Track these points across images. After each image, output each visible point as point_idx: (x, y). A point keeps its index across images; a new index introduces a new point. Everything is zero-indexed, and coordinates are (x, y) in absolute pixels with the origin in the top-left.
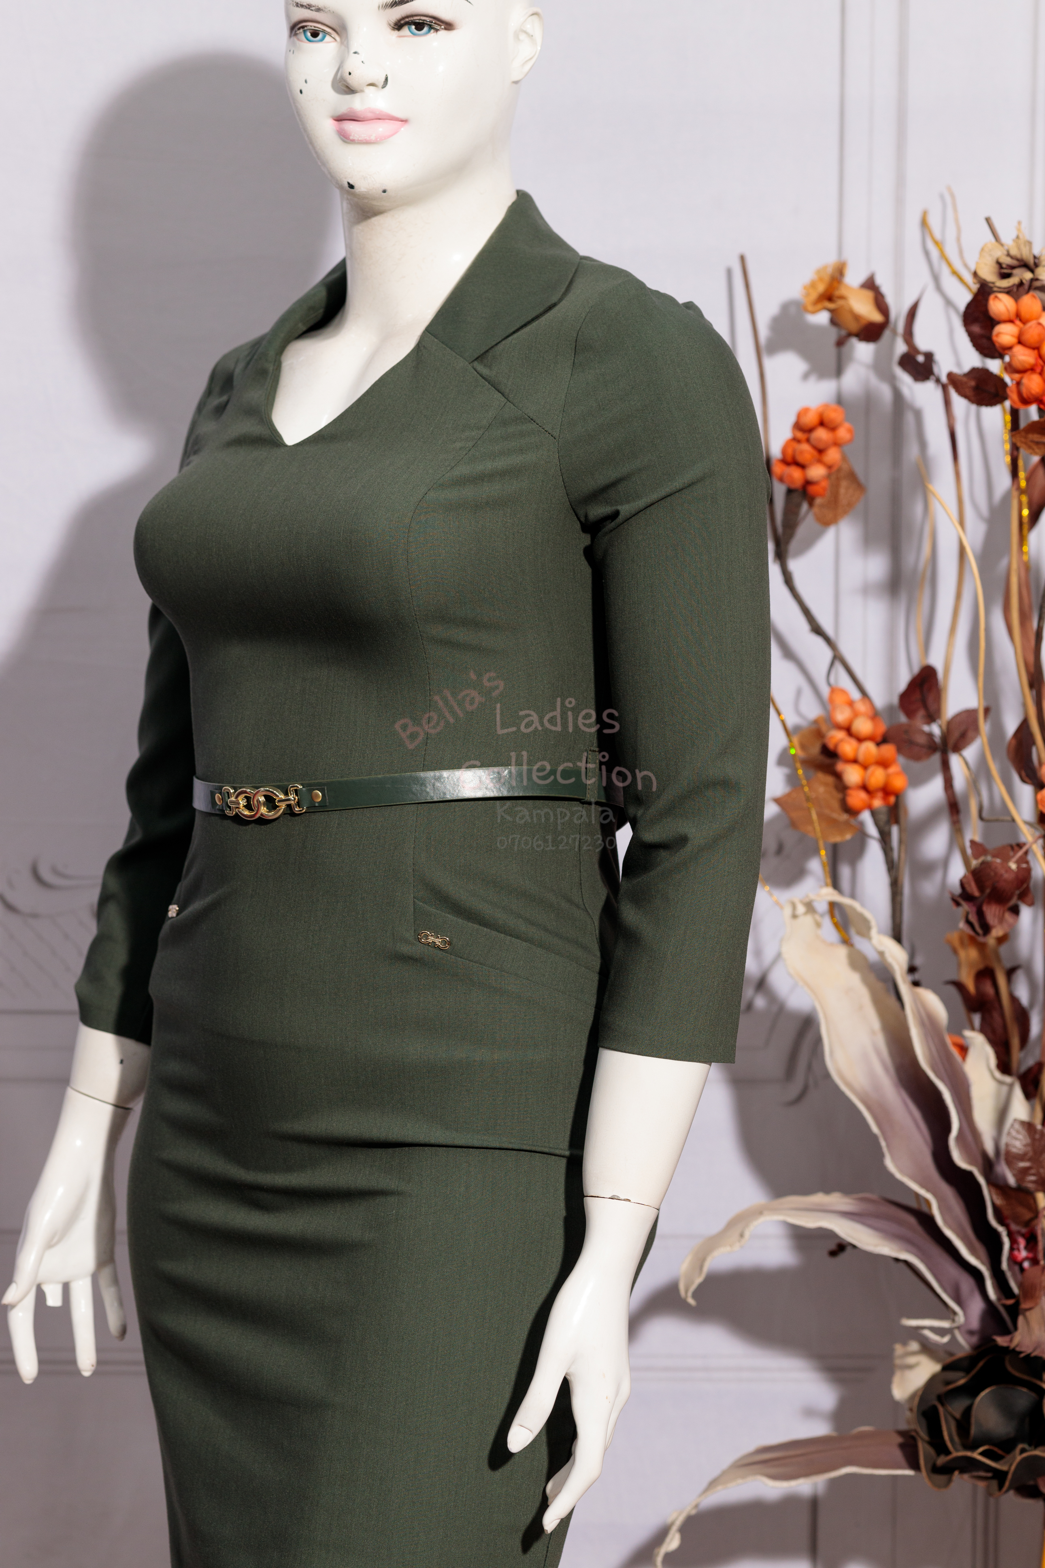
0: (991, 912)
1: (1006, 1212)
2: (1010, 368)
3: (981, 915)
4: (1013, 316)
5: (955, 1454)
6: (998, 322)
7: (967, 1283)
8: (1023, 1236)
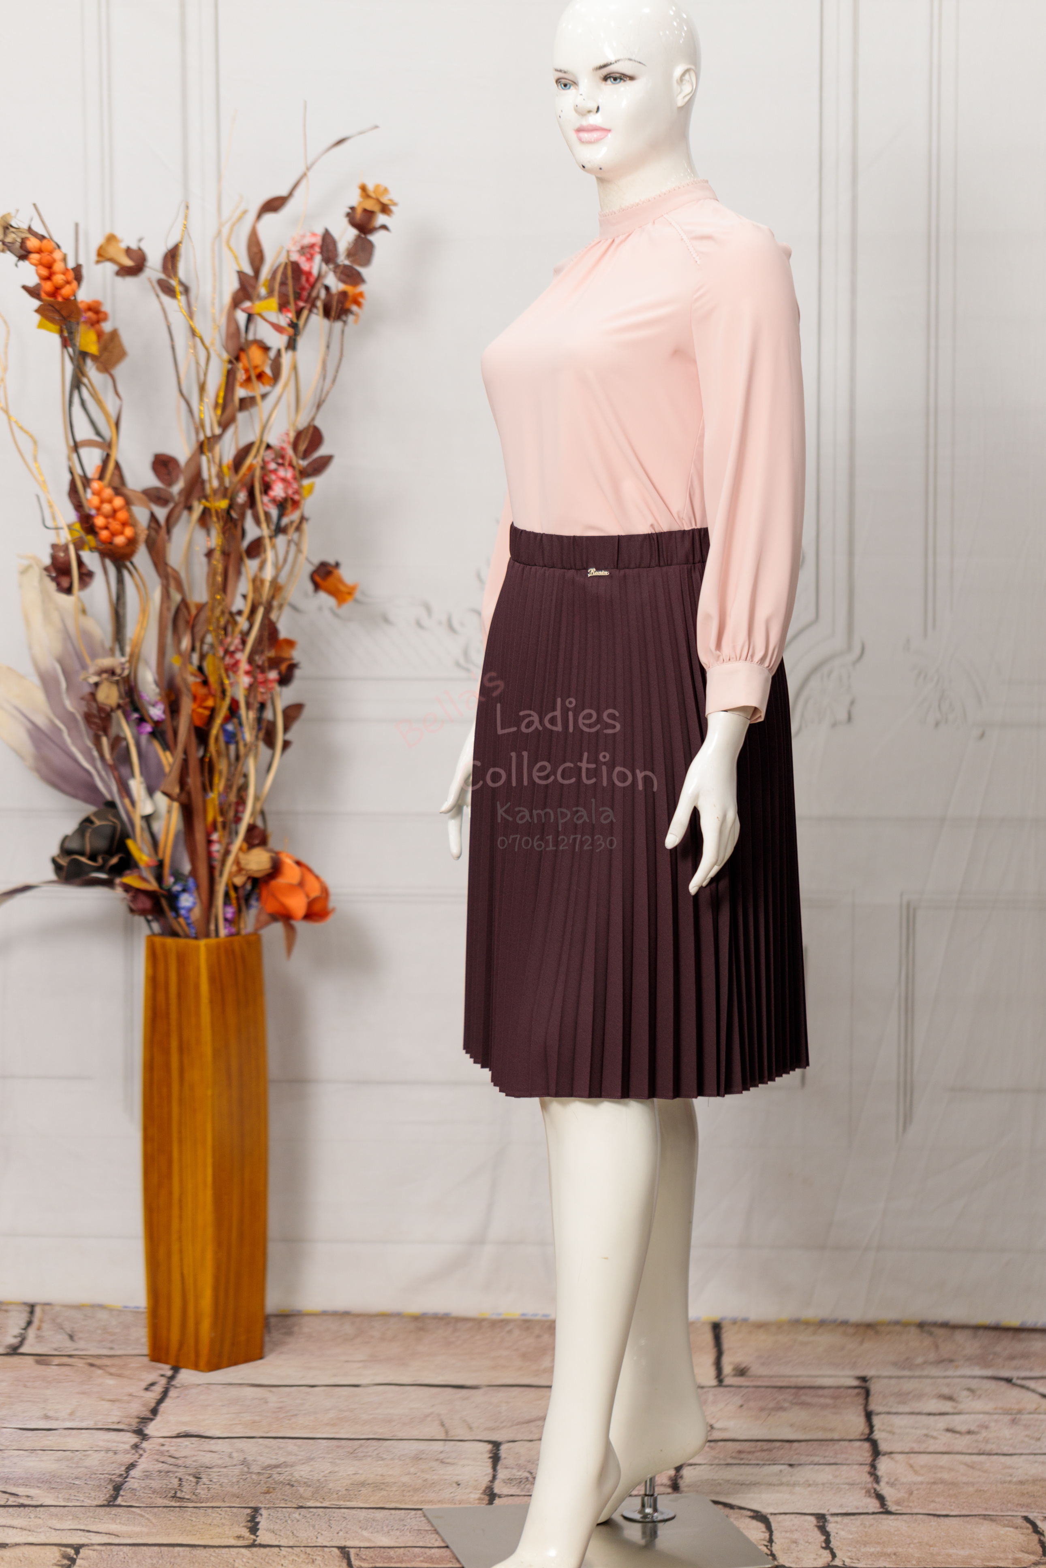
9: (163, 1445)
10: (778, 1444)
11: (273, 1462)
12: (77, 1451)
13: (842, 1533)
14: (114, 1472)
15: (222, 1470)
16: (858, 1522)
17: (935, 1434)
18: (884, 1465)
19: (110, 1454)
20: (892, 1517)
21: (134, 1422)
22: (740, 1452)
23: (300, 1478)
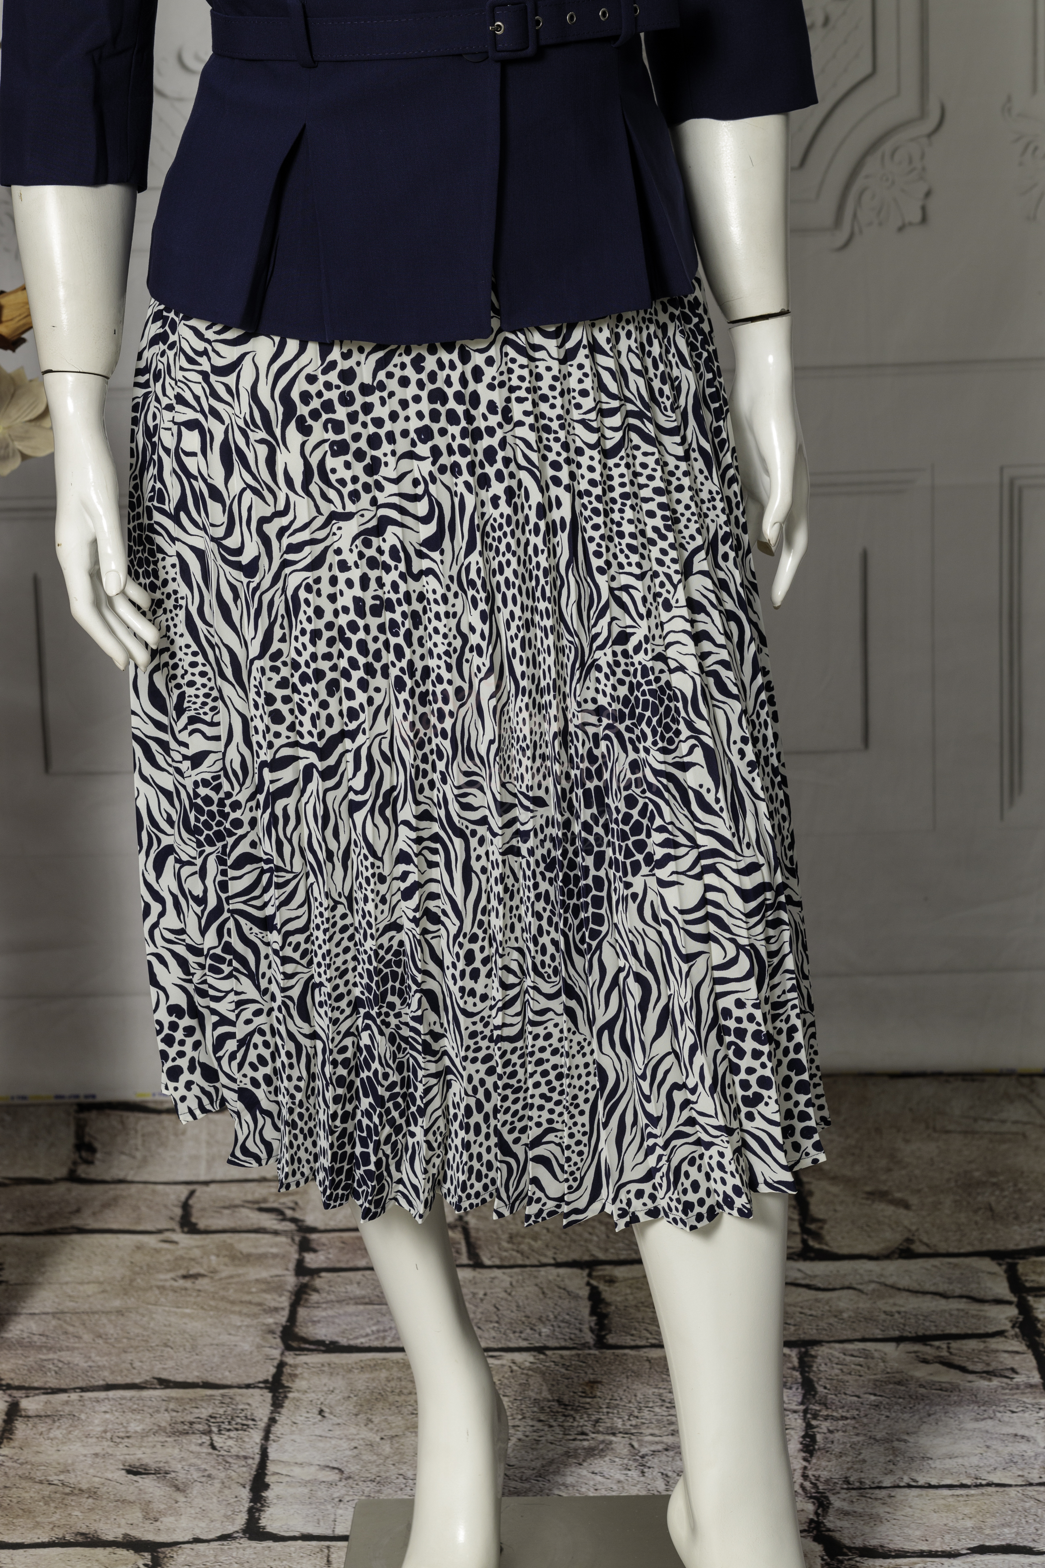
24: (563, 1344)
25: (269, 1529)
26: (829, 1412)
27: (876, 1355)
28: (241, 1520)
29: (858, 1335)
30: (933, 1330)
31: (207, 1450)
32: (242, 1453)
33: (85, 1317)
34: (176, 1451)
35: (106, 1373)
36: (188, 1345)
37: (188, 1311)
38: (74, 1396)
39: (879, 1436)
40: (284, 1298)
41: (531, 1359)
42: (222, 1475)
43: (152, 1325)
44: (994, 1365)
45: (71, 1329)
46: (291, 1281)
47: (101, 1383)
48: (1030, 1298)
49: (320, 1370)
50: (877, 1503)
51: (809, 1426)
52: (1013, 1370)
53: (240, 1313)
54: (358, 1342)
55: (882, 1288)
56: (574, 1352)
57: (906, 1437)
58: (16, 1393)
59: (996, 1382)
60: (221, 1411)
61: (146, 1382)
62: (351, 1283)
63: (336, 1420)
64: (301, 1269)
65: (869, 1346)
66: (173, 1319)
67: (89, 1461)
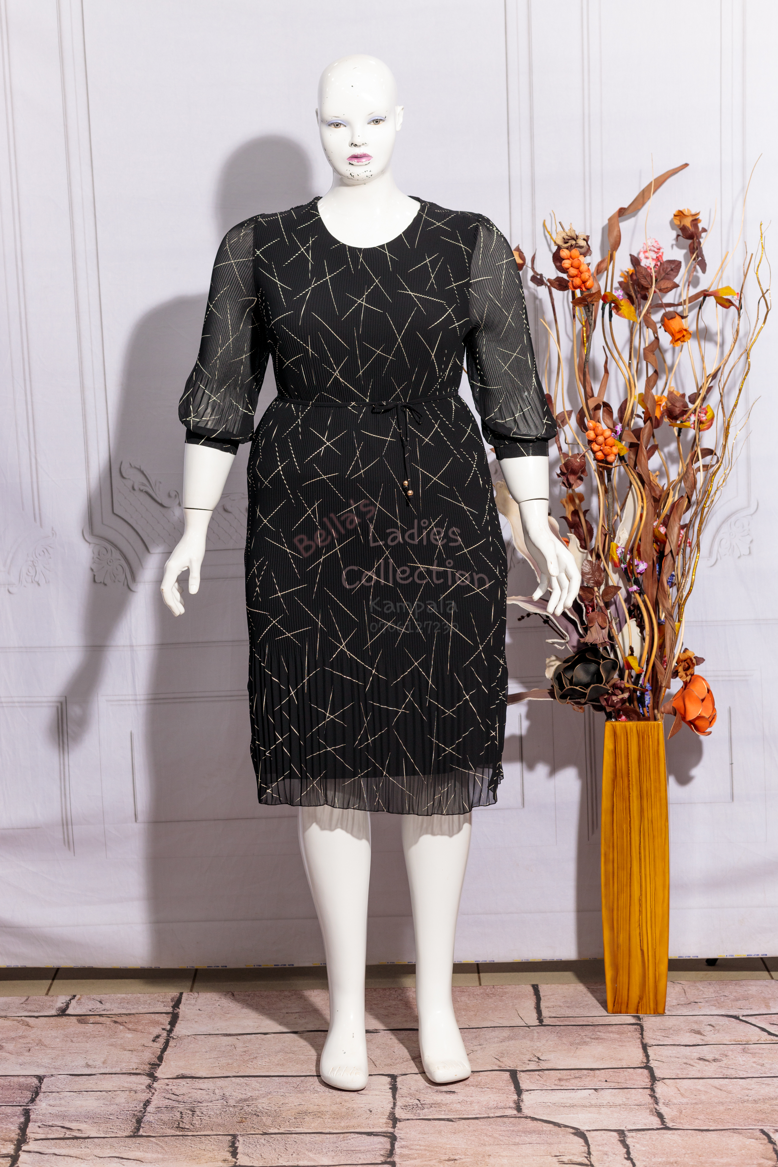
0: (572, 478)
1: (584, 597)
2: (569, 276)
3: (568, 480)
4: (569, 257)
5: (567, 688)
6: (563, 259)
7: (571, 627)
8: (591, 606)
9: (168, 1085)
10: (585, 1072)
11: (244, 1097)
12: (110, 1091)
13: (637, 1146)
14: (136, 1109)
15: (209, 1104)
16: (648, 1137)
17: (691, 1062)
18: (660, 1088)
19: (133, 1093)
20: (671, 1132)
21: (147, 1067)
22: (560, 1080)
23: (262, 1109)
24: (254, 1136)
25: (387, 1077)
26: (133, 1112)
27: (101, 1132)
28: (399, 1079)
29: (106, 1139)
30: (68, 1141)
31: (421, 1099)
32: (405, 1098)
33: (501, 1143)
34: (435, 1098)
35: (480, 1123)
36: (443, 1133)
37: (448, 1146)
38: (492, 1115)
39: (115, 1106)
40: (399, 1152)
41: (269, 1130)
42: (411, 1092)
43: (465, 1141)
44: (47, 1129)
45: (507, 1138)
46: (396, 1159)
47: (481, 1120)
48: (12, 1152)
49: (374, 1126)
50: (127, 1086)
51: (145, 1109)
52: (39, 1127)
53: (420, 1146)
54: (357, 1135)
55: (84, 1157)
56: (249, 1133)
57: (102, 1105)
58: (522, 1116)
59: (50, 1124)
60: (418, 1111)
61: (459, 1120)
62: (364, 1158)
63: (363, 1109)
64: (393, 1164)
65: (103, 1136)
66: (455, 1143)
67: (474, 1095)
